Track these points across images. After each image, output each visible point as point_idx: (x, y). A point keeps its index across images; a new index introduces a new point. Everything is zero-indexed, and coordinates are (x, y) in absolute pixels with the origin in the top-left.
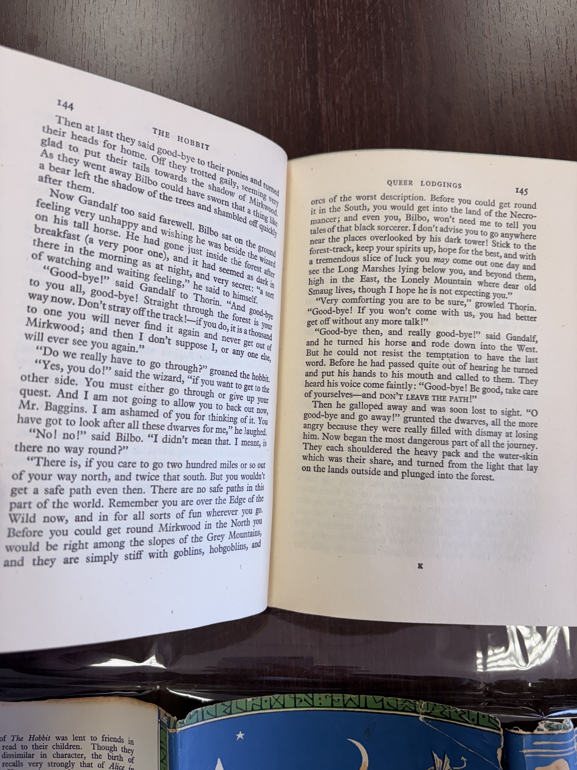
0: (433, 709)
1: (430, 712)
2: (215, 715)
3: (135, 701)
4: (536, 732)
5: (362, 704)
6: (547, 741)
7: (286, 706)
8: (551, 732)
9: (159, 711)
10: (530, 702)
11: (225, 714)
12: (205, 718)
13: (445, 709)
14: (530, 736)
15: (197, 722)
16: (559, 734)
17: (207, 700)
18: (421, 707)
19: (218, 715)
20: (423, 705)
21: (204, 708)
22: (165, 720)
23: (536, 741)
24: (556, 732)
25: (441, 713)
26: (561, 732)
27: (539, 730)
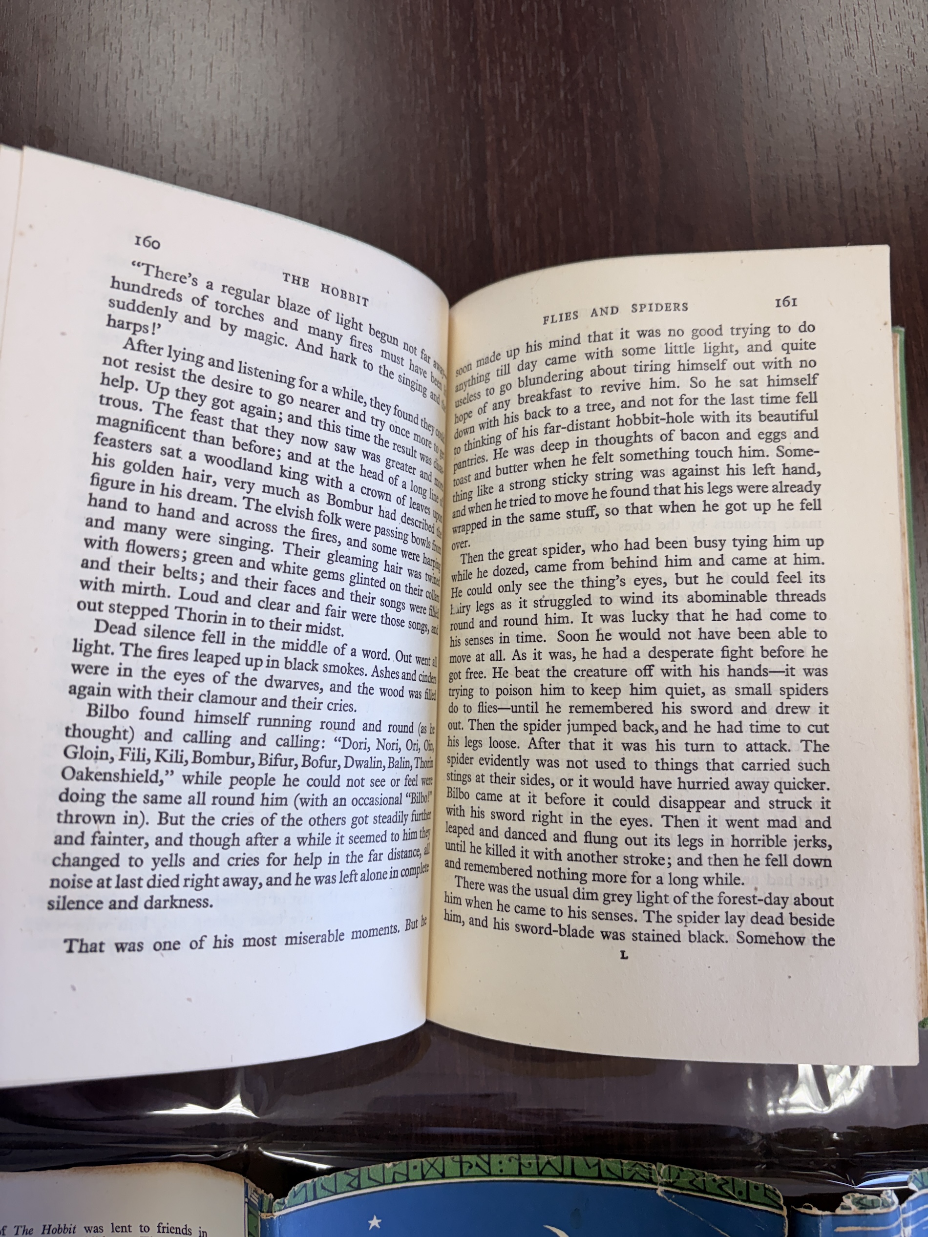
0: (678, 1177)
1: (674, 1182)
2: (333, 1190)
3: (209, 1169)
4: (839, 1211)
5: (568, 1171)
6: (857, 1226)
7: (446, 1175)
8: (862, 1212)
9: (246, 1185)
10: (833, 1162)
11: (350, 1189)
12: (318, 1196)
13: (697, 1177)
14: (830, 1218)
15: (306, 1201)
16: (875, 1214)
17: (324, 1167)
18: (659, 1174)
19: (338, 1191)
20: (662, 1171)
21: (316, 1179)
22: (255, 1200)
23: (839, 1226)
24: (871, 1212)
25: (691, 1182)
26: (878, 1210)
27: (843, 1208)
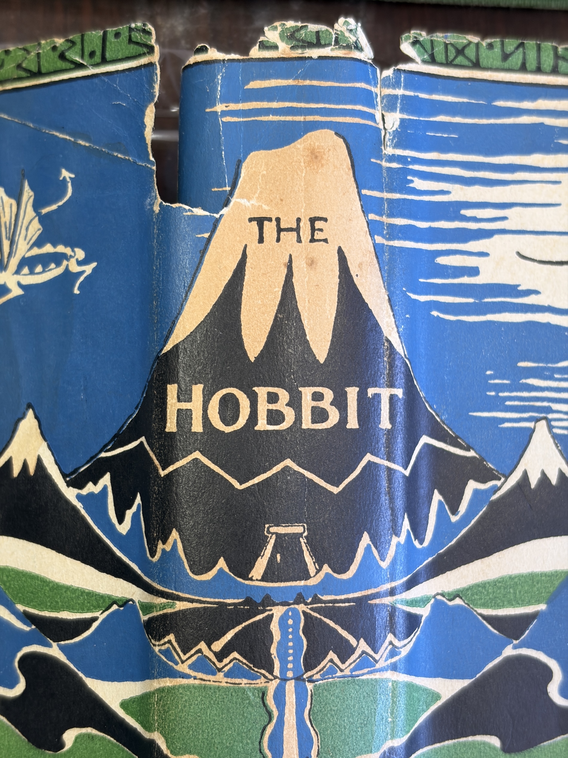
4: (255, 52)
6: (287, 77)
8: (298, 53)
13: (29, 52)
14: (239, 64)
16: (320, 58)
23: (254, 79)
24: (315, 53)
25: (19, 65)
26: (326, 52)
27: (264, 46)
